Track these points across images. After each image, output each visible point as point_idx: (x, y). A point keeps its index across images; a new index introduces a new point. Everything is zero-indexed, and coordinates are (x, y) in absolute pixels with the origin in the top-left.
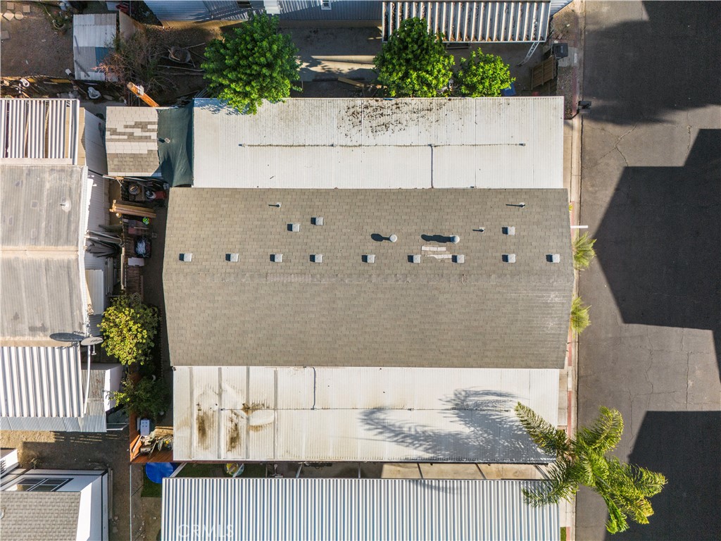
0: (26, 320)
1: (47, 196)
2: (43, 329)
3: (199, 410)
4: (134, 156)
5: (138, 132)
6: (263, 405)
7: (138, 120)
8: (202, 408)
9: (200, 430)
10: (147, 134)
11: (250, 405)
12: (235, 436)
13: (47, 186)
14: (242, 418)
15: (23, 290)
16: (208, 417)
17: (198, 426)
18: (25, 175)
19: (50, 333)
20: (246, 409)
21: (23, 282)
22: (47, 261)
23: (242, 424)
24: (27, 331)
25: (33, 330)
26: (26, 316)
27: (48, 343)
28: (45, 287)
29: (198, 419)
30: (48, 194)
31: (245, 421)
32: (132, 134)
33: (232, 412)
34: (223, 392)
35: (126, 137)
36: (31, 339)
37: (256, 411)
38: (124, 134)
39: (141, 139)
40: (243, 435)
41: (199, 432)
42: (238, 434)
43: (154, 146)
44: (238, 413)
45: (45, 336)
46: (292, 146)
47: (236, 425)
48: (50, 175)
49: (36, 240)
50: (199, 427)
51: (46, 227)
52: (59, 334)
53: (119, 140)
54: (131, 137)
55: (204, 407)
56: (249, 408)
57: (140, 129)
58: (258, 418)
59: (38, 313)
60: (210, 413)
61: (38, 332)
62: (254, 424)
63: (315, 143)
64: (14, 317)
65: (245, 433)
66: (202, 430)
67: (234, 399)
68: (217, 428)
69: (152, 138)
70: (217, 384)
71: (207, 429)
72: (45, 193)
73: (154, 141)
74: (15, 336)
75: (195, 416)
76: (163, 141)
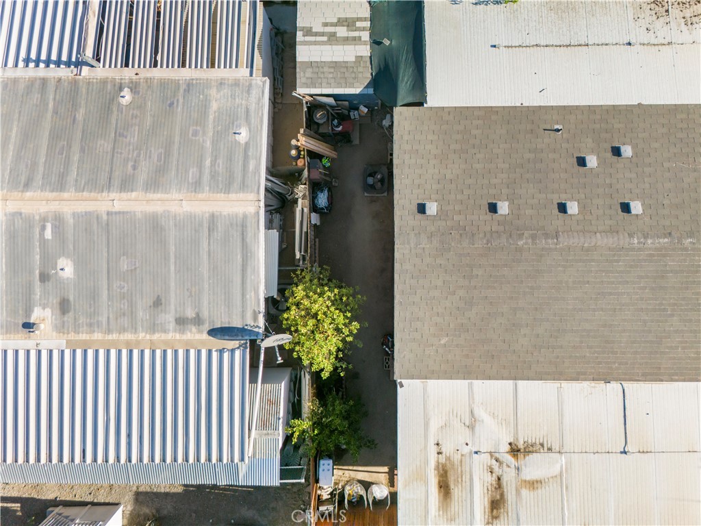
0: (172, 307)
1: (214, 121)
2: (198, 321)
3: (439, 453)
4: (335, 65)
5: (342, 32)
6: (542, 445)
7: (343, 16)
8: (443, 450)
9: (441, 487)
10: (356, 34)
11: (521, 445)
12: (498, 497)
13: (214, 106)
14: (509, 466)
15: (172, 260)
16: (453, 465)
17: (437, 481)
18: (182, 91)
19: (207, 327)
20: (514, 451)
21: (172, 249)
22: (213, 216)
23: (509, 477)
24: (172, 325)
25: (181, 322)
26: (173, 301)
27: (203, 342)
28: (205, 257)
29: (437, 468)
30: (215, 118)
31: (513, 472)
32: (333, 35)
33: (492, 456)
34: (477, 425)
35: (325, 39)
36: (178, 336)
37: (531, 456)
38: (322, 34)
39: (346, 40)
40: (510, 496)
41: (440, 492)
42: (502, 495)
43: (365, 51)
44: (501, 459)
45: (200, 332)
46: (570, 45)
47: (499, 479)
48: (218, 91)
49: (197, 186)
50: (439, 482)
51: (211, 166)
52: (221, 328)
53: (315, 43)
54: (332, 38)
55: (447, 449)
56: (519, 451)
57: (345, 28)
58: (534, 467)
59: (191, 296)
60: (457, 457)
61: (189, 326)
62: (528, 478)
63: (604, 41)
64: (154, 303)
65: (514, 492)
66: (444, 487)
67: (496, 436)
68: (468, 483)
69: (363, 39)
70: (468, 410)
71: (452, 486)
72: (211, 117)
73: (365, 43)
74: (154, 333)
75: (432, 464)
76: (379, 43)
